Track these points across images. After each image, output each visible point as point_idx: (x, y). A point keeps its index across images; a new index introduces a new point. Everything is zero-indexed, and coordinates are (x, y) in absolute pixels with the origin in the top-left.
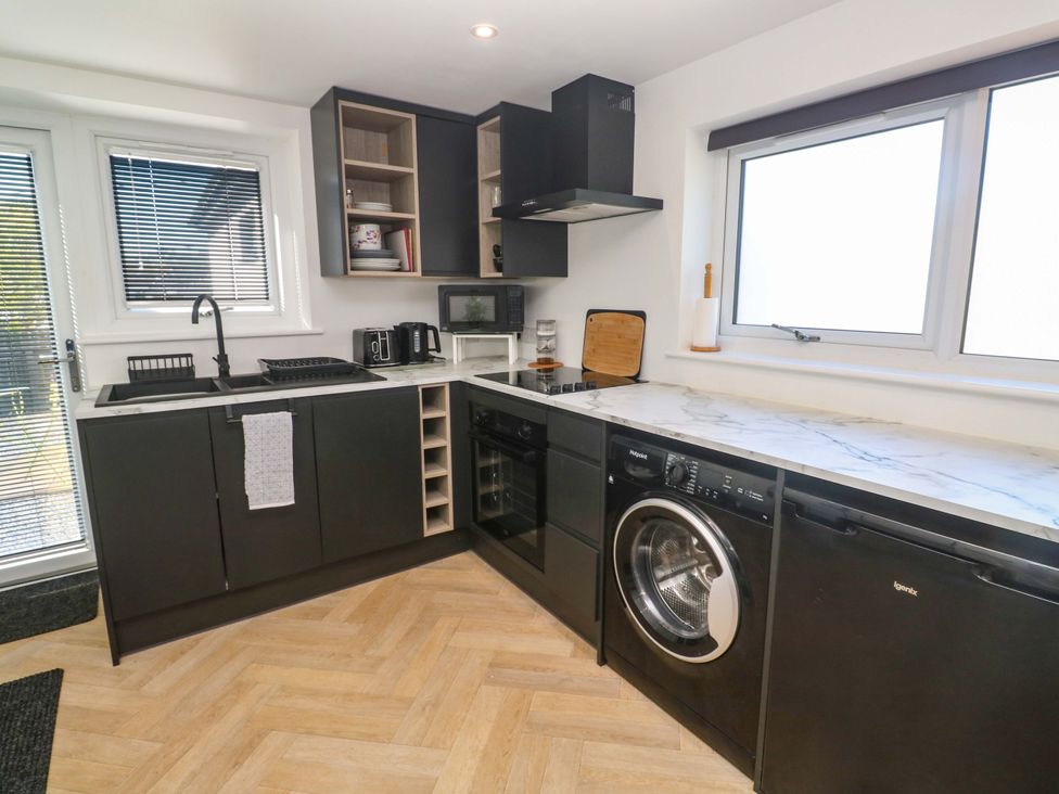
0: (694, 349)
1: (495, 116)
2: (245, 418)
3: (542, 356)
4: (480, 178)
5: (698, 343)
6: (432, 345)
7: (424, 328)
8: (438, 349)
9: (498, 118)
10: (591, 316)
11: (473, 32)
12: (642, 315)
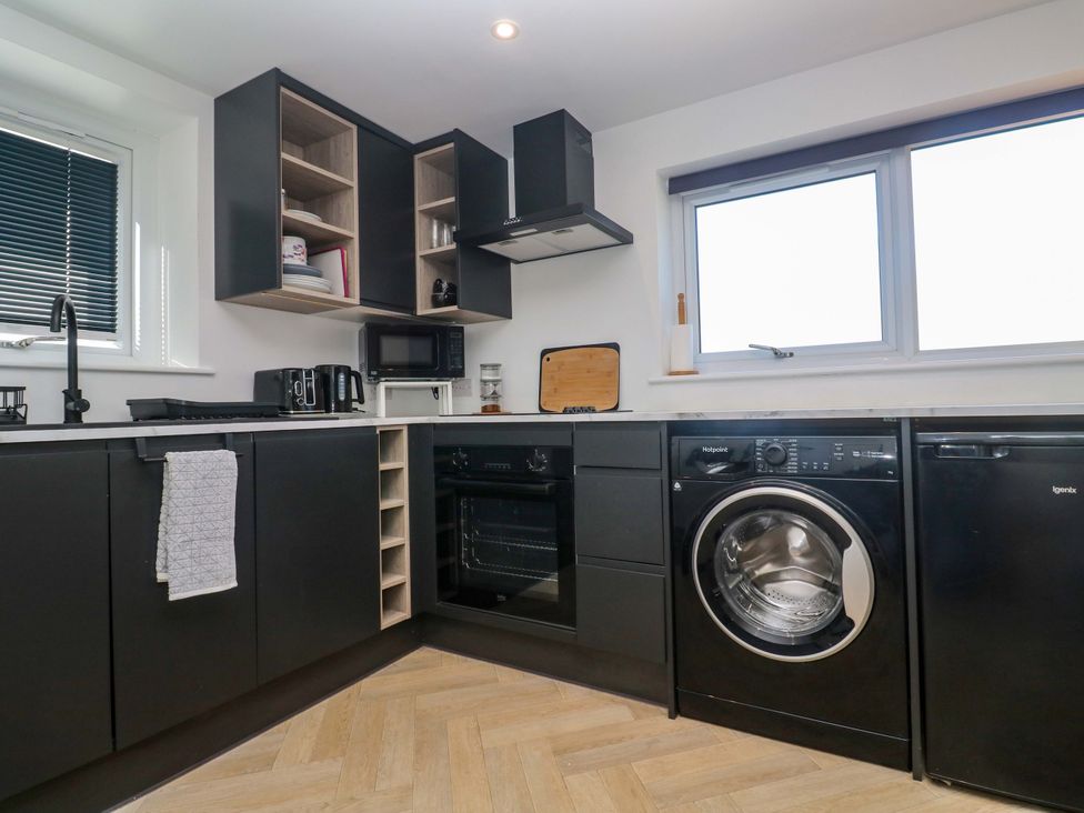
0: (671, 374)
1: (449, 142)
2: (170, 456)
3: (489, 403)
4: (419, 207)
5: (676, 368)
6: (354, 395)
7: (348, 372)
8: (361, 400)
9: (452, 145)
10: (548, 356)
11: (493, 30)
12: (615, 347)
